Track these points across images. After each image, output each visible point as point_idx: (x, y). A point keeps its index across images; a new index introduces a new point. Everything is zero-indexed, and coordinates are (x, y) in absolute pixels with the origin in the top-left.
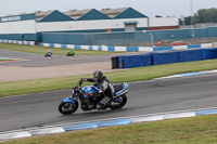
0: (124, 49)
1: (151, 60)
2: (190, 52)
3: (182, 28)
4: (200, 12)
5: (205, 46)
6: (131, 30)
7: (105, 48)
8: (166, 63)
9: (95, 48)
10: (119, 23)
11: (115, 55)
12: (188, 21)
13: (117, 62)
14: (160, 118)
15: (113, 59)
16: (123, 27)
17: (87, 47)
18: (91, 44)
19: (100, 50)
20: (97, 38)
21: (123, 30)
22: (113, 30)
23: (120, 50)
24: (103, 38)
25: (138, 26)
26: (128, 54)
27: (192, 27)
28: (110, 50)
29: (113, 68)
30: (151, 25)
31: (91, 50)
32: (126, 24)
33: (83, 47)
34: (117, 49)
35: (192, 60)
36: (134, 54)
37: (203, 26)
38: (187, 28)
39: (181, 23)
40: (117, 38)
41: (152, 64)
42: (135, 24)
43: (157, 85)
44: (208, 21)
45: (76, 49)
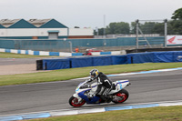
0: (47, 53)
1: (69, 64)
2: (102, 58)
3: (96, 38)
4: (111, 24)
5: (114, 53)
6: (53, 38)
7: (31, 52)
8: (82, 66)
9: (23, 52)
10: (44, 32)
11: (40, 59)
12: (101, 32)
13: (41, 65)
14: (75, 113)
15: (38, 62)
16: (47, 35)
17: (16, 51)
18: (19, 48)
19: (27, 54)
20: (25, 43)
21: (47, 37)
22: (38, 37)
23: (44, 54)
24: (30, 44)
25: (60, 35)
26: (51, 58)
27: (104, 37)
28: (35, 54)
29: (38, 69)
31: (19, 53)
32: (50, 33)
33: (12, 51)
34: (42, 53)
35: (103, 65)
36: (56, 58)
37: (114, 37)
38: (100, 37)
39: (95, 33)
40: (42, 44)
41: (71, 67)
42: (57, 33)
44: (118, 32)
45: (6, 52)
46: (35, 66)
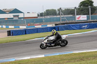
0: (13, 27)
1: (25, 32)
2: (42, 28)
3: (39, 18)
4: (47, 11)
5: (49, 26)
7: (4, 27)
8: (32, 33)
10: (11, 16)
11: (9, 30)
12: (41, 15)
13: (10, 33)
14: (29, 58)
15: (8, 31)
16: (12, 17)
19: (2, 27)
22: (8, 19)
23: (11, 27)
24: (4, 22)
25: (19, 17)
26: (15, 29)
27: (43, 17)
28: (6, 27)
29: (8, 35)
30: (25, 17)
32: (14, 16)
35: (43, 32)
36: (18, 29)
37: (48, 17)
38: (41, 18)
39: (38, 15)
40: (10, 22)
41: (26, 34)
43: (27, 43)
44: (51, 15)
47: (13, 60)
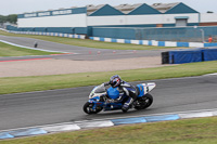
0: (174, 44)
1: (201, 56)
6: (182, 25)
7: (155, 43)
9: (145, 42)
10: (170, 19)
11: (165, 51)
13: (167, 58)
14: (210, 114)
15: (163, 54)
16: (173, 22)
17: (137, 42)
18: (141, 39)
19: (150, 45)
20: (148, 33)
21: (174, 25)
22: (163, 25)
23: (171, 45)
24: (153, 34)
25: (189, 22)
26: (178, 50)
28: (159, 45)
29: (163, 63)
30: (202, 21)
31: (141, 44)
32: (177, 20)
33: (133, 42)
34: (168, 44)
40: (168, 33)
41: (203, 60)
42: (186, 19)
43: (207, 81)
45: (126, 43)
46: (160, 59)
47: (175, 118)
